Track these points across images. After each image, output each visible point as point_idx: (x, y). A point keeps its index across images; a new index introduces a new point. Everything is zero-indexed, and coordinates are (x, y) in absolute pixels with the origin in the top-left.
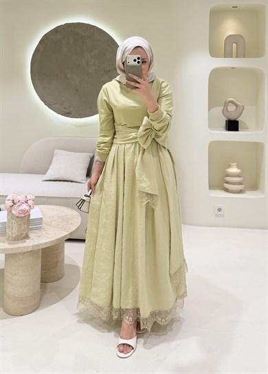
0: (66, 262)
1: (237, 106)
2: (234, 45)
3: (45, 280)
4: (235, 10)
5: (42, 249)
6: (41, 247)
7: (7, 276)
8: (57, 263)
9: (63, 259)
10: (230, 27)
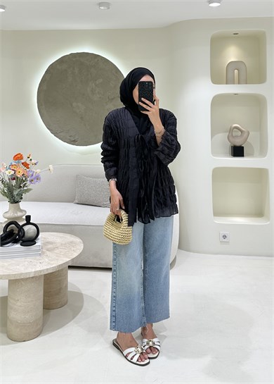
1: (242, 131)
2: (236, 71)
4: (236, 37)
5: (45, 275)
6: (42, 273)
7: (11, 302)
8: (60, 289)
9: (66, 286)
10: (232, 54)
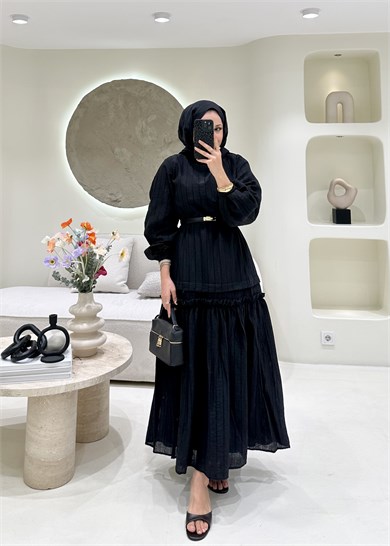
0: (112, 413)
1: (347, 189)
2: (339, 105)
3: (81, 440)
4: (338, 60)
6: (77, 388)
7: (30, 430)
8: (98, 413)
